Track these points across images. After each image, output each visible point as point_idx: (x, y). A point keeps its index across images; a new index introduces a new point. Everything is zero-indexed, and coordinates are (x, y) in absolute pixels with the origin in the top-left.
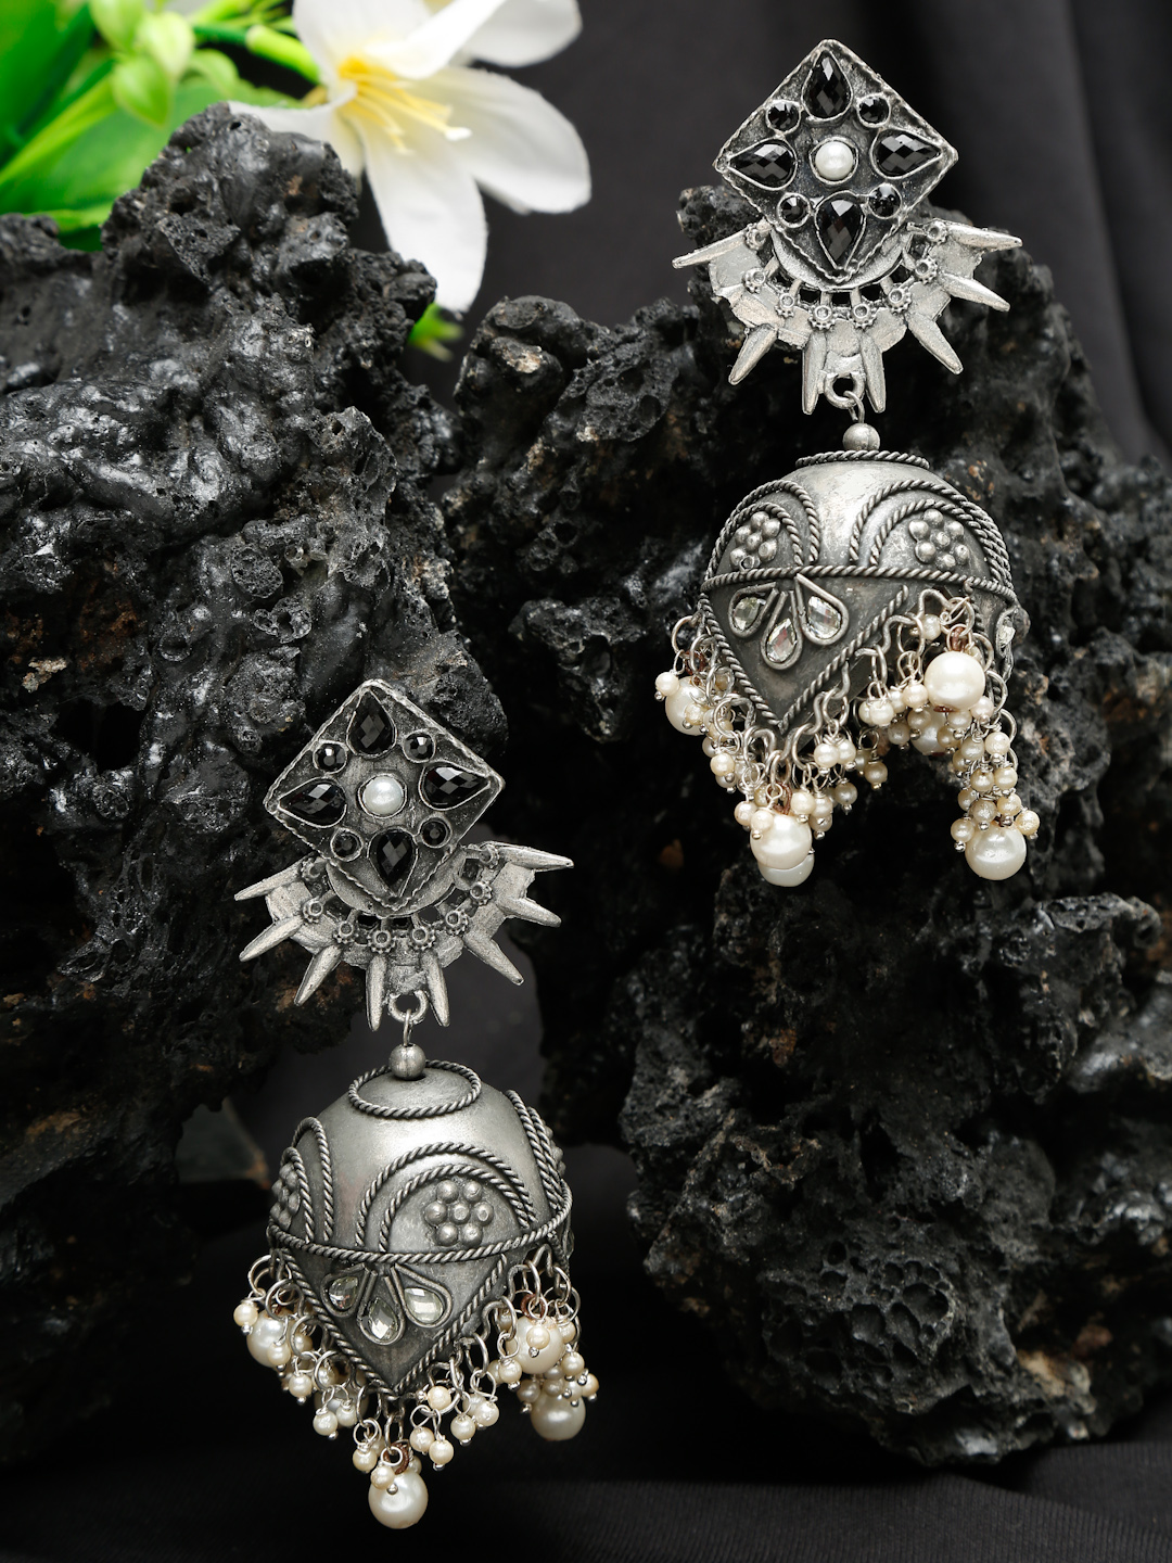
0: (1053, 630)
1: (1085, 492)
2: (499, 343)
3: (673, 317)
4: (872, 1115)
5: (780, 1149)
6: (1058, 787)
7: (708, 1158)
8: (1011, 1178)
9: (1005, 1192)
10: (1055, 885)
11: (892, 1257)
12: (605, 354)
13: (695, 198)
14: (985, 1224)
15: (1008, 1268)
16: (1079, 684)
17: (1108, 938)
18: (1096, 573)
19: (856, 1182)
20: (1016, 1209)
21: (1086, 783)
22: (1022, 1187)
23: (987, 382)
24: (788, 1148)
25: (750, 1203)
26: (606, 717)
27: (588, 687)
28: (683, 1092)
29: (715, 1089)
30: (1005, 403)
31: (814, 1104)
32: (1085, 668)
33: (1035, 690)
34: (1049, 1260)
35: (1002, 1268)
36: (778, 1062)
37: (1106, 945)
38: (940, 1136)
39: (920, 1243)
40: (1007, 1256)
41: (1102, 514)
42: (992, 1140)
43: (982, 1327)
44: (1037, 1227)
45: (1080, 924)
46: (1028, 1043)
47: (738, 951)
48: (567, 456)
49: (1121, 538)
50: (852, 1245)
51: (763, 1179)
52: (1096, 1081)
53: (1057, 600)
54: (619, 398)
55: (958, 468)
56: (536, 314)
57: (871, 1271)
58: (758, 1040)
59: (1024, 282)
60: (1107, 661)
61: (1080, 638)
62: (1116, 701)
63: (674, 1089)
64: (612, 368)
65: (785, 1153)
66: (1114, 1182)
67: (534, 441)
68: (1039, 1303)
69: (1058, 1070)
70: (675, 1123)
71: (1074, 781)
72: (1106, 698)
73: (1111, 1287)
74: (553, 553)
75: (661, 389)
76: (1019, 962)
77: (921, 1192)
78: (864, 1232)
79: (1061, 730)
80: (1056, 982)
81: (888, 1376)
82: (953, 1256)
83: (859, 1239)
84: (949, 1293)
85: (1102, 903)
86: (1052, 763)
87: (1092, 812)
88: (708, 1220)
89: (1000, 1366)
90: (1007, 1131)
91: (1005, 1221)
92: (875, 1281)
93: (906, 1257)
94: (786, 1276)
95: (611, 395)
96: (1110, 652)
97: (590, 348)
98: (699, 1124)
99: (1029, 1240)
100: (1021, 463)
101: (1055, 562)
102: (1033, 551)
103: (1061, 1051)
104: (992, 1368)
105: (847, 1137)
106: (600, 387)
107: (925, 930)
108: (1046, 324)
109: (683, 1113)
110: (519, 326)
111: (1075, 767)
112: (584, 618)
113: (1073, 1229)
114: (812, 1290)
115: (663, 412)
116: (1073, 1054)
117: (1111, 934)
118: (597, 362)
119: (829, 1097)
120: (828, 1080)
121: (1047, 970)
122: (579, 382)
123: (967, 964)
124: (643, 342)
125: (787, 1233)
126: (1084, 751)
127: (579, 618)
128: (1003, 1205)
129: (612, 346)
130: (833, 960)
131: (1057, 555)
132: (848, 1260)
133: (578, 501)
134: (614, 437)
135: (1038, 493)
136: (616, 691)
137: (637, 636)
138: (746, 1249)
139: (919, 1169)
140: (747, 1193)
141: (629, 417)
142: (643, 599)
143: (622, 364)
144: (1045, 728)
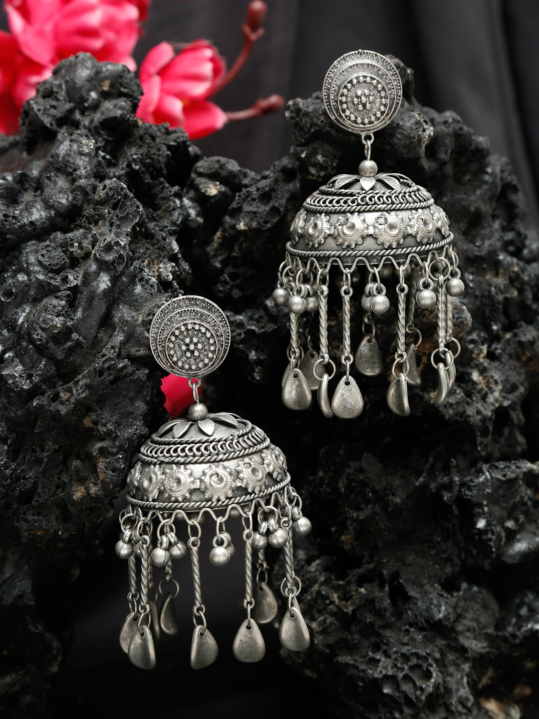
0: (493, 323)
1: (517, 254)
2: (199, 180)
3: (290, 166)
4: (396, 575)
5: (345, 593)
6: (493, 404)
7: (309, 598)
8: (472, 608)
9: (469, 615)
10: (497, 454)
11: (405, 650)
12: (251, 185)
13: (294, 104)
14: (457, 632)
15: (470, 655)
16: (508, 351)
17: (521, 483)
18: (515, 293)
19: (386, 610)
20: (474, 624)
21: (509, 402)
22: (478, 613)
23: (453, 196)
24: (349, 592)
25: (328, 621)
26: (257, 370)
27: (247, 355)
28: (303, 563)
29: (317, 562)
30: (464, 207)
31: (362, 570)
32: (511, 343)
33: (479, 355)
34: (494, 651)
35: (466, 655)
36: (346, 548)
37: (520, 486)
38: (432, 586)
39: (419, 642)
40: (469, 649)
41: (521, 264)
42: (463, 588)
43: (454, 687)
44: (487, 634)
45: (505, 476)
46: (477, 538)
47: (328, 490)
48: (233, 238)
49: (533, 275)
50: (384, 644)
51: (335, 609)
52: (517, 558)
53: (494, 308)
54: (258, 207)
56: (217, 166)
57: (393, 657)
58: (340, 536)
59: (471, 145)
60: (523, 339)
61: (506, 328)
62: (530, 360)
63: (298, 561)
64: (255, 192)
65: (347, 596)
66: (532, 610)
67: (217, 231)
68: (490, 673)
69: (492, 552)
71: (502, 401)
72: (524, 358)
73: (529, 665)
74: (228, 287)
75: (281, 202)
76: (471, 496)
77: (421, 615)
78: (390, 636)
79: (494, 375)
80: (492, 506)
81: (401, 712)
82: (437, 649)
83: (388, 640)
84: (434, 670)
85: (519, 465)
86: (489, 392)
89: (465, 707)
90: (471, 583)
91: (469, 630)
92: (395, 662)
93: (411, 650)
94: (348, 659)
95: (254, 206)
96: (525, 335)
97: (244, 182)
98: (308, 580)
99: (483, 640)
100: (475, 237)
101: (493, 289)
102: (480, 283)
103: (494, 542)
104: (460, 708)
105: (382, 586)
106: (249, 202)
107: (421, 479)
108: (487, 165)
109: (302, 574)
110: (209, 172)
111: (503, 394)
112: (244, 320)
113: (507, 635)
114: (362, 667)
115: (282, 214)
116: (502, 543)
117: (523, 481)
118: (247, 189)
119: (371, 566)
120: (371, 557)
121: (486, 500)
122: (238, 200)
123: (446, 497)
124: (272, 179)
125: (349, 637)
126: (508, 386)
127: (242, 320)
128: (467, 622)
129: (256, 181)
130: (371, 495)
131: (494, 285)
132: (381, 651)
133: (240, 260)
134: (256, 227)
135: (483, 253)
136: (262, 357)
137: (272, 329)
138: (327, 645)
139: (420, 603)
140: (327, 616)
141: (264, 217)
142: (274, 310)
143: (260, 190)
144: (486, 374)
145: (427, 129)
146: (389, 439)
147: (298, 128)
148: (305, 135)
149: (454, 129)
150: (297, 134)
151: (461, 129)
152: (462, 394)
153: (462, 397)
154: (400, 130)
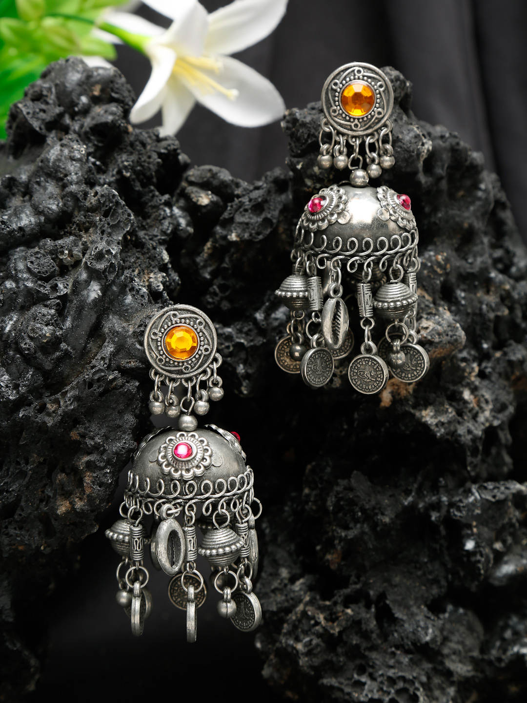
0: (483, 341)
1: (505, 271)
2: (190, 189)
3: (282, 177)
4: (382, 596)
5: (331, 614)
6: (483, 424)
7: (294, 618)
8: (458, 631)
9: (455, 638)
10: (484, 475)
11: (391, 673)
12: (244, 195)
13: (290, 115)
14: (442, 655)
15: (455, 679)
16: (497, 370)
17: (510, 504)
18: (506, 312)
19: (372, 632)
20: (460, 647)
21: (499, 422)
22: (464, 635)
23: (447, 212)
24: (335, 613)
26: (244, 384)
27: (235, 369)
28: (286, 581)
29: (301, 581)
30: (457, 223)
31: (349, 590)
32: (501, 362)
33: (470, 373)
34: (479, 675)
35: (452, 679)
36: (332, 567)
37: (509, 507)
38: (419, 607)
39: (406, 666)
40: (455, 673)
41: (512, 281)
42: (448, 610)
44: (472, 657)
45: (494, 497)
46: (465, 559)
47: (314, 508)
48: (223, 249)
49: (522, 293)
50: (370, 666)
51: (321, 630)
52: (504, 580)
53: (485, 326)
54: (250, 218)
55: (430, 256)
56: (209, 175)
57: (379, 679)
58: (324, 555)
59: (466, 160)
60: (513, 358)
61: (498, 346)
62: (518, 379)
63: (282, 580)
64: (247, 203)
65: (334, 616)
66: (516, 633)
67: (207, 241)
68: (474, 696)
69: (480, 574)
70: (280, 598)
71: (492, 421)
72: (513, 378)
73: (513, 689)
74: (217, 299)
75: (273, 213)
76: (460, 517)
77: (407, 638)
78: (376, 659)
79: (485, 394)
80: (481, 527)
83: (374, 663)
84: (420, 693)
85: (508, 485)
86: (480, 411)
87: (505, 437)
88: (292, 651)
90: (457, 605)
91: (454, 653)
92: (381, 686)
93: (398, 673)
94: (333, 682)
95: (247, 216)
96: (514, 354)
97: (236, 192)
98: (292, 599)
99: (468, 664)
100: (467, 254)
101: (484, 307)
102: (472, 300)
103: (483, 564)
105: (368, 607)
106: (241, 213)
107: (410, 499)
108: (480, 182)
109: (285, 593)
110: (200, 181)
111: (493, 414)
112: (234, 333)
113: (492, 658)
114: (347, 690)
115: (274, 226)
116: (491, 565)
117: (512, 502)
118: (240, 199)
119: (358, 586)
120: (358, 577)
121: (476, 521)
122: (230, 210)
123: (434, 516)
124: (265, 190)
125: (334, 659)
126: (498, 405)
127: (230, 333)
128: (453, 645)
129: (248, 191)
130: (360, 514)
131: (486, 302)
132: (367, 674)
133: (230, 272)
134: (248, 239)
135: (475, 270)
136: (250, 371)
137: (261, 342)
138: (312, 667)
139: (406, 626)
140: (313, 637)
141: (256, 228)
142: (264, 323)
143: (253, 201)
144: (476, 393)
145: (426, 143)
146: (376, 457)
147: (294, 139)
148: (301, 146)
149: (451, 144)
150: (293, 145)
151: (458, 144)
152: (454, 413)
153: (454, 416)
154: (400, 144)
